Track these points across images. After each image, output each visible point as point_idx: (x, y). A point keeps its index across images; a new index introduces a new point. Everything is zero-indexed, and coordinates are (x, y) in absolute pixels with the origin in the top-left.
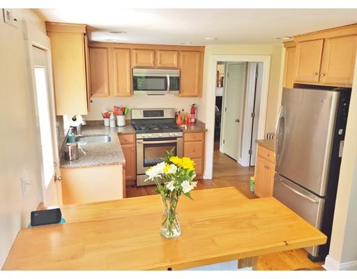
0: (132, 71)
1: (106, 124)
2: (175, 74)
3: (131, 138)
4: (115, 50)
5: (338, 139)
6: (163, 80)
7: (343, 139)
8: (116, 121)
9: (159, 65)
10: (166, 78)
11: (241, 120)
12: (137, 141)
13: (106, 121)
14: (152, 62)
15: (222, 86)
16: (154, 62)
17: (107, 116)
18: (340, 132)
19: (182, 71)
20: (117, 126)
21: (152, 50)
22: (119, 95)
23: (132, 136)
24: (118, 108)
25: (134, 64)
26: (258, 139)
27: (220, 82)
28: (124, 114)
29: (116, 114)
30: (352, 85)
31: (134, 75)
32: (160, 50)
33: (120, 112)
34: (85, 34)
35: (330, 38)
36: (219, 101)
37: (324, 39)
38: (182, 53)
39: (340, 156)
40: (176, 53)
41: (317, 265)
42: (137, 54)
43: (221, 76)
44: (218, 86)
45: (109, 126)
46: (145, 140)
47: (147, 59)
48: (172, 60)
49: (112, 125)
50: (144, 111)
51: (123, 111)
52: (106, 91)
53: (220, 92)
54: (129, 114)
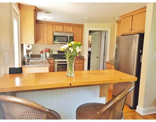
0: (53, 33)
1: (42, 56)
2: (71, 35)
3: (52, 61)
4: (46, 24)
5: (140, 54)
6: (66, 38)
7: (142, 55)
8: (46, 55)
9: (65, 32)
10: (67, 37)
11: (99, 57)
12: (55, 62)
13: (42, 54)
14: (62, 30)
15: (91, 47)
16: (63, 30)
17: (42, 52)
18: (141, 51)
19: (74, 34)
20: (46, 57)
21: (62, 25)
22: (48, 43)
23: (53, 60)
24: (47, 49)
25: (54, 31)
26: (107, 61)
27: (90, 46)
28: (49, 52)
29: (46, 52)
30: (144, 32)
31: (54, 35)
32: (65, 25)
33: (48, 51)
34: (35, 10)
35: (135, 14)
36: (89, 52)
37: (132, 15)
38: (74, 27)
39: (141, 62)
40: (72, 27)
41: (133, 110)
42: (55, 27)
43: (90, 43)
44: (89, 47)
45: (43, 57)
46: (58, 62)
47: (60, 28)
48: (70, 29)
49: (44, 56)
50: (58, 51)
51: (49, 51)
52: (42, 41)
53: (90, 49)
54: (51, 52)
